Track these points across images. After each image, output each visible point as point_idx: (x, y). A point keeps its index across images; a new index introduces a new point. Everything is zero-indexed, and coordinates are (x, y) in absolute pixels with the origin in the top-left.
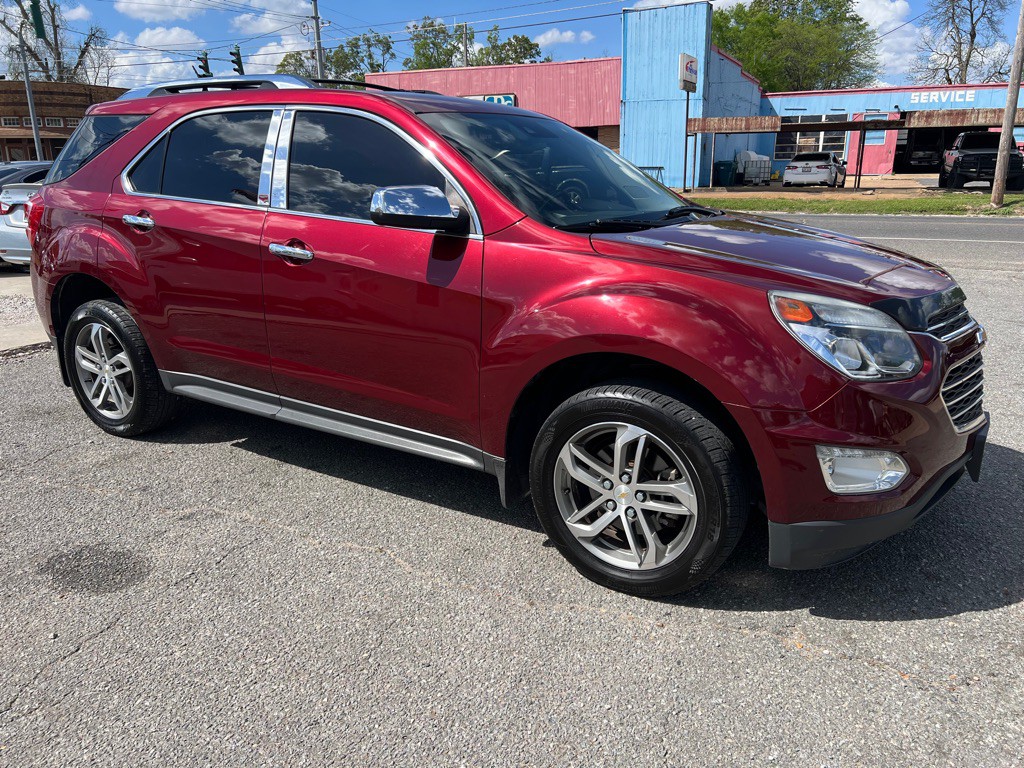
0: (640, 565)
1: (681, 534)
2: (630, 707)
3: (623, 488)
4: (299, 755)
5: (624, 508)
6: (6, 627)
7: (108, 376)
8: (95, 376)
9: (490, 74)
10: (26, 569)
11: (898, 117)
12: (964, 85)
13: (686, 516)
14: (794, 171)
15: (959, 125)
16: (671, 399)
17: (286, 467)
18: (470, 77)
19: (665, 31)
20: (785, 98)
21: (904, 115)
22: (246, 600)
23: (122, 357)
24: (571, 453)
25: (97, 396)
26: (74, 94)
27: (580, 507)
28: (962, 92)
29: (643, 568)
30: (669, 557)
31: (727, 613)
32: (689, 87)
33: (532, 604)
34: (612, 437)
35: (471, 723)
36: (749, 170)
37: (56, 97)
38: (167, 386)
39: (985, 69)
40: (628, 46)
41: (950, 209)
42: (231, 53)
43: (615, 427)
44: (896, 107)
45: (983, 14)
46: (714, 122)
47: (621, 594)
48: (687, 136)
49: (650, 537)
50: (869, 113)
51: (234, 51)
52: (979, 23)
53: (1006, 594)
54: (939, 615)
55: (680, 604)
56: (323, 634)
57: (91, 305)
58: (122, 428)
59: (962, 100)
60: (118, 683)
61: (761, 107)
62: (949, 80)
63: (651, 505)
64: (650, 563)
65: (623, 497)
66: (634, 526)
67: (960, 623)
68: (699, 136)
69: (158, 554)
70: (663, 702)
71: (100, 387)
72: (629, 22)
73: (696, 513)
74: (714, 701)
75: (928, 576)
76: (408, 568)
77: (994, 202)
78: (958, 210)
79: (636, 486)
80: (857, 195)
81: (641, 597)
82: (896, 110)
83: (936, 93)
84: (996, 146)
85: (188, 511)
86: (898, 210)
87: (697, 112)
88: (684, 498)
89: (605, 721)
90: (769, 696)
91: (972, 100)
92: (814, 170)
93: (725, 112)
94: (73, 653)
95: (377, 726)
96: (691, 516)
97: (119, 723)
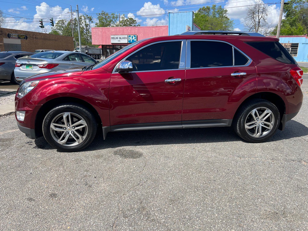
9: (130, 29)
18: (124, 30)
19: (181, 19)
33: (240, 158)
42: (50, 20)
45: (262, 17)
51: (51, 19)
52: (261, 19)
70: (286, 174)
72: (170, 16)
76: (204, 152)
94: (143, 170)
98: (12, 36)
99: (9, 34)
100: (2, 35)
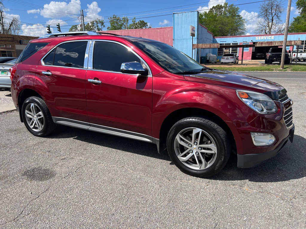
0: (200, 168)
1: (212, 159)
2: (202, 207)
3: (195, 146)
4: (110, 223)
5: (195, 152)
6: (16, 191)
7: (35, 119)
8: (31, 119)
9: (135, 31)
10: (18, 175)
11: (252, 44)
12: (270, 34)
13: (213, 154)
14: (224, 59)
15: (270, 46)
16: (209, 121)
17: (90, 144)
18: (129, 32)
19: (185, 19)
20: (220, 38)
21: (254, 43)
22: (86, 181)
23: (40, 113)
24: (179, 137)
25: (32, 125)
26: (9, 38)
27: (182, 152)
28: (270, 37)
29: (201, 169)
30: (208, 166)
31: (225, 181)
32: (193, 35)
33: (169, 180)
34: (191, 132)
35: (158, 213)
36: (210, 59)
37: (3, 38)
38: (54, 121)
39: (276, 30)
40: (175, 23)
41: (269, 70)
42: (57, 25)
43: (192, 129)
44: (252, 41)
45: (275, 14)
46: (200, 45)
47: (194, 177)
48: (193, 49)
49: (203, 160)
50: (244, 43)
52: (274, 17)
53: (302, 174)
54: (285, 180)
55: (212, 179)
56: (110, 190)
57: (31, 98)
58: (40, 134)
59: (270, 39)
60: (53, 205)
61: (213, 41)
62: (266, 33)
63: (203, 151)
64: (203, 167)
65: (195, 149)
66: (198, 157)
67: (290, 182)
68: (196, 49)
69: (57, 169)
70: (212, 206)
71: (33, 122)
72: (175, 16)
73: (217, 153)
74: (226, 205)
75: (280, 170)
76: (132, 171)
77: (281, 67)
78: (271, 70)
79: (199, 146)
80: (242, 66)
81: (200, 178)
83: (263, 37)
84: (281, 52)
85: (63, 157)
86: (254, 70)
87: (195, 42)
88: (213, 148)
89: (196, 211)
90: (241, 203)
91: (273, 39)
92: (230, 59)
93: (203, 42)
94: (37, 198)
95: (131, 215)
96: (215, 154)
97: (56, 216)
98: (23, 43)
99: (20, 41)
100: (14, 41)
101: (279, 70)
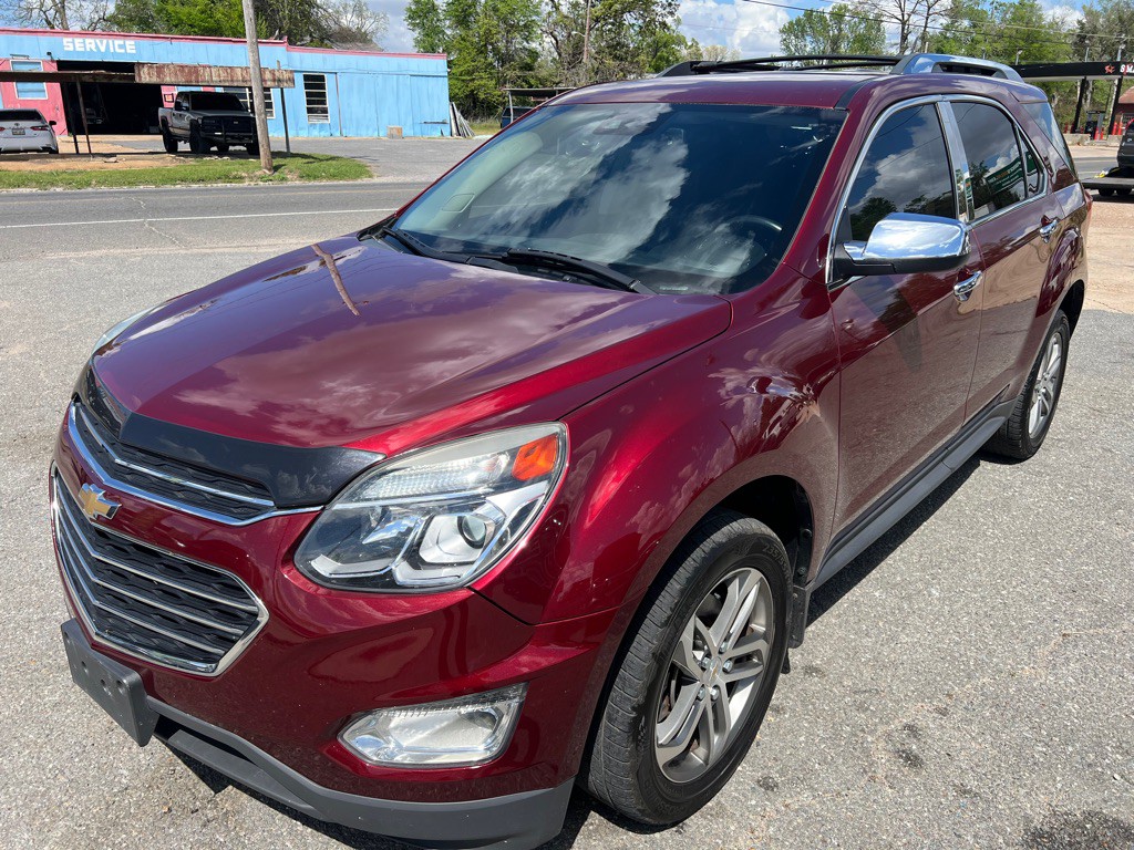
41: (227, 178)
44: (49, 54)
50: (17, 60)
59: (123, 51)
62: (49, 23)
77: (266, 168)
78: (235, 178)
82: (49, 58)
86: (173, 181)
91: (134, 51)
101: (261, 178)
